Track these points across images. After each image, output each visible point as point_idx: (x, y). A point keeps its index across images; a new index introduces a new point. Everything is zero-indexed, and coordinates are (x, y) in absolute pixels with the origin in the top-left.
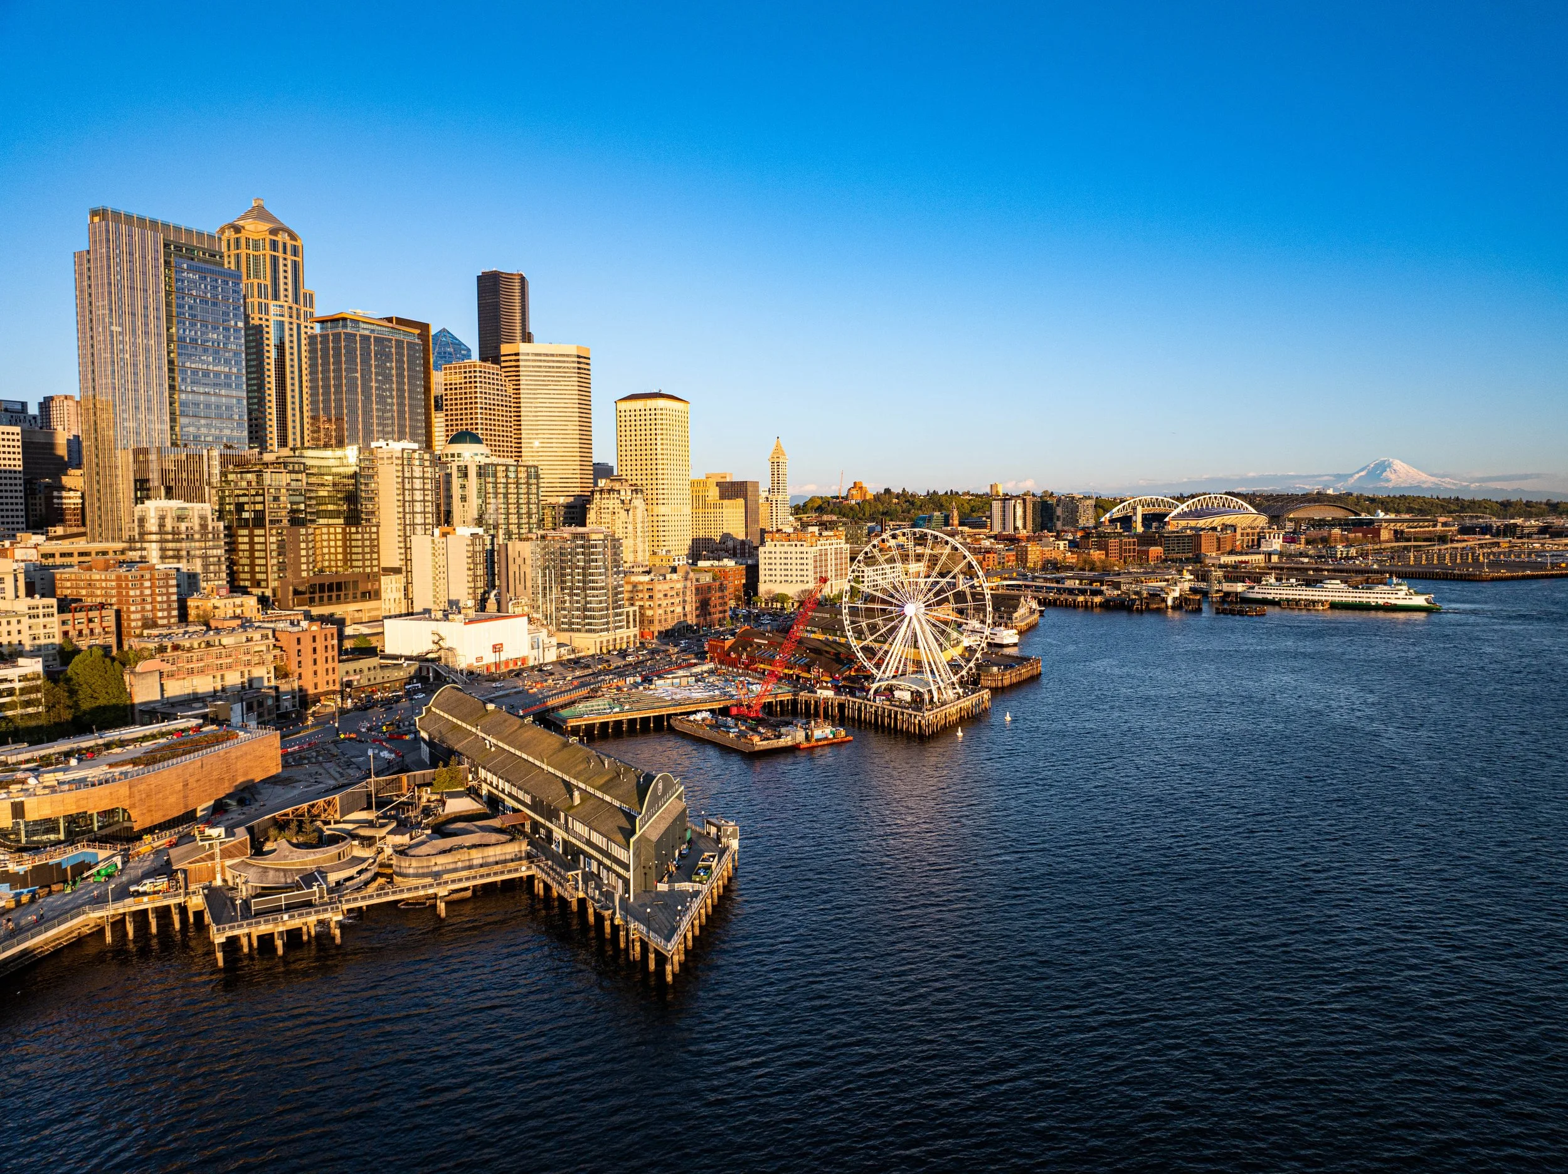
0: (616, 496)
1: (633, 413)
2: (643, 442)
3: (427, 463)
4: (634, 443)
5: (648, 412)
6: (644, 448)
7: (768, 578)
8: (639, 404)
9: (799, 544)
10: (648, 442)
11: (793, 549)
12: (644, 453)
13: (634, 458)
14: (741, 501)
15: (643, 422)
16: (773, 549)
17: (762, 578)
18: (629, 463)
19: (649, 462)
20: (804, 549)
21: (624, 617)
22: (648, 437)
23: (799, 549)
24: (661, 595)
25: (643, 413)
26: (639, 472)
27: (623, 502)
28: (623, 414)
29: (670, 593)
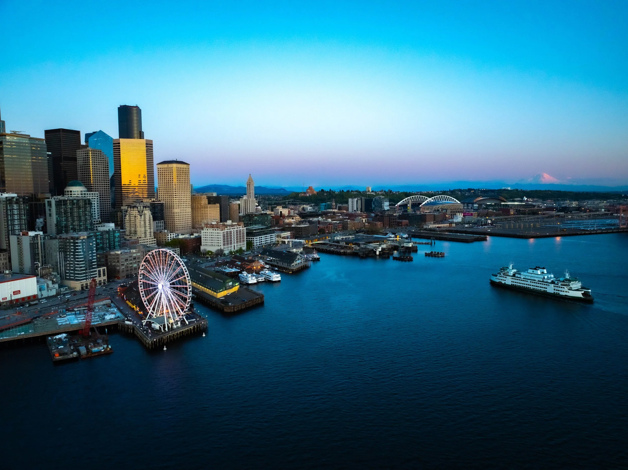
0: (136, 209)
1: (163, 169)
2: (168, 182)
3: (22, 203)
4: (164, 182)
5: (169, 169)
6: (168, 184)
7: (205, 244)
8: (165, 166)
9: (217, 229)
10: (170, 182)
11: (215, 231)
12: (168, 186)
13: (164, 188)
14: (218, 205)
15: (167, 173)
16: (207, 231)
17: (203, 244)
18: (162, 190)
19: (170, 190)
20: (219, 231)
21: (97, 272)
22: (170, 180)
23: (217, 231)
24: (123, 260)
25: (167, 169)
26: (166, 195)
27: (139, 212)
28: (159, 169)
29: (129, 259)
